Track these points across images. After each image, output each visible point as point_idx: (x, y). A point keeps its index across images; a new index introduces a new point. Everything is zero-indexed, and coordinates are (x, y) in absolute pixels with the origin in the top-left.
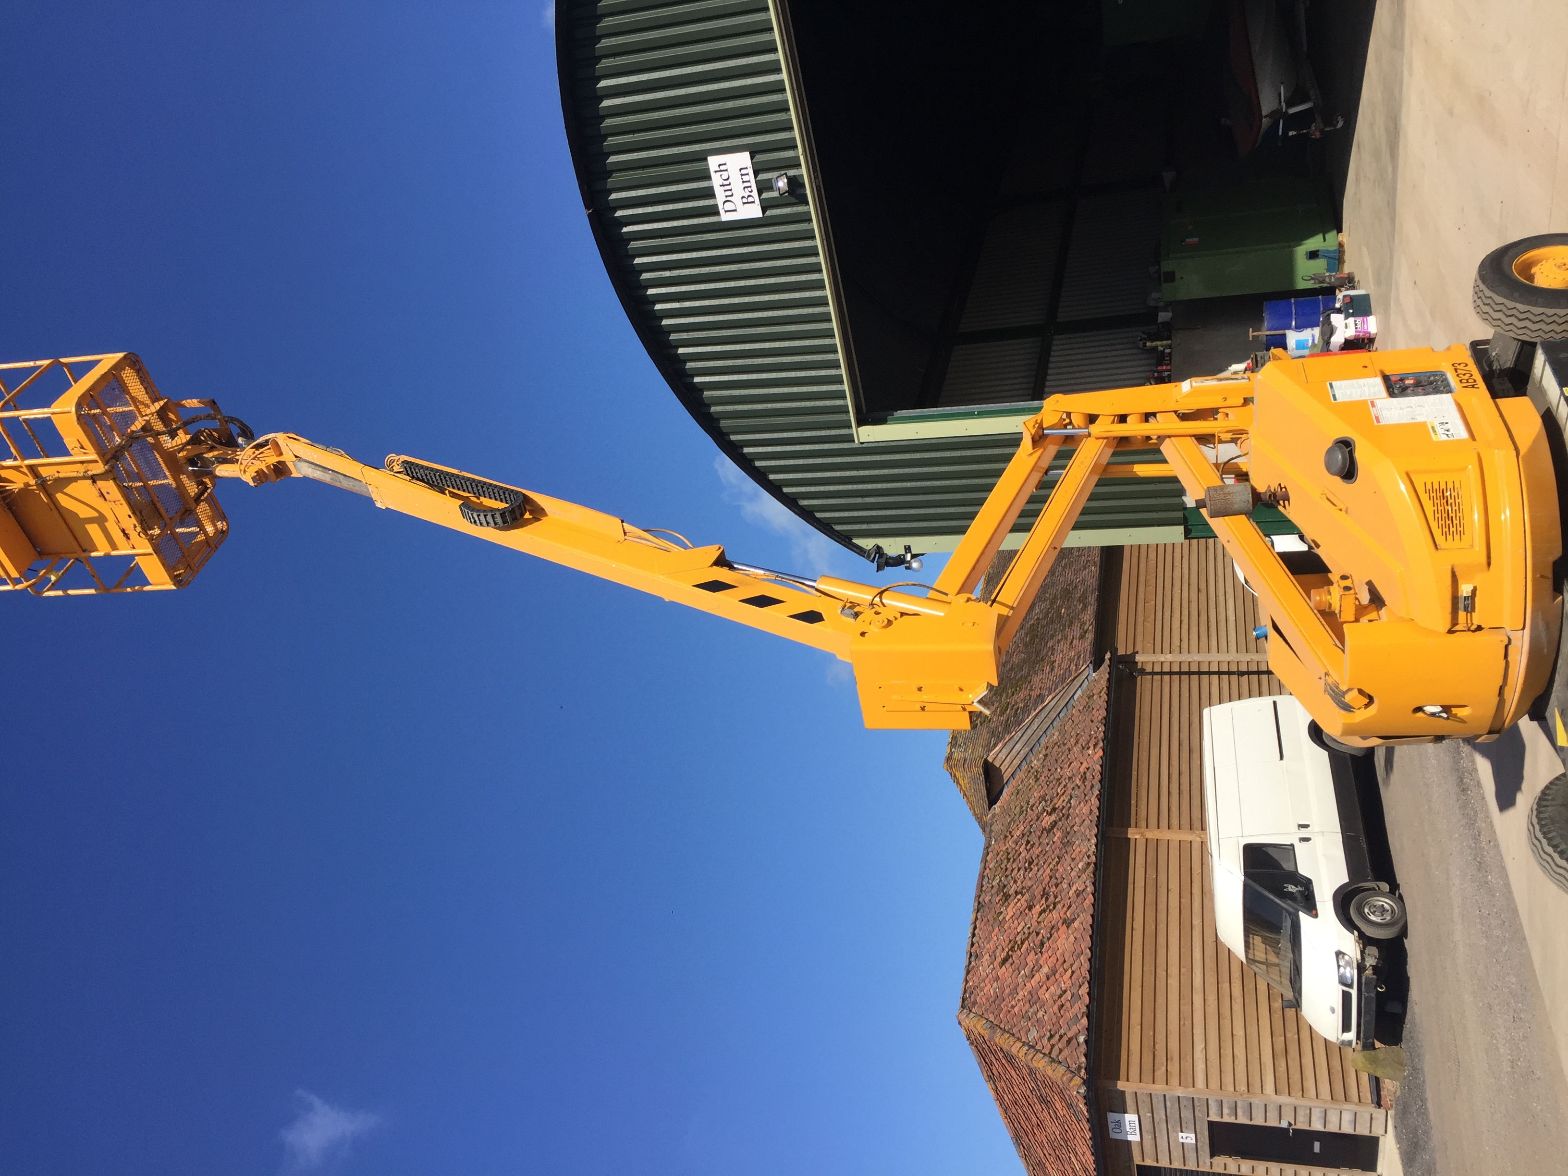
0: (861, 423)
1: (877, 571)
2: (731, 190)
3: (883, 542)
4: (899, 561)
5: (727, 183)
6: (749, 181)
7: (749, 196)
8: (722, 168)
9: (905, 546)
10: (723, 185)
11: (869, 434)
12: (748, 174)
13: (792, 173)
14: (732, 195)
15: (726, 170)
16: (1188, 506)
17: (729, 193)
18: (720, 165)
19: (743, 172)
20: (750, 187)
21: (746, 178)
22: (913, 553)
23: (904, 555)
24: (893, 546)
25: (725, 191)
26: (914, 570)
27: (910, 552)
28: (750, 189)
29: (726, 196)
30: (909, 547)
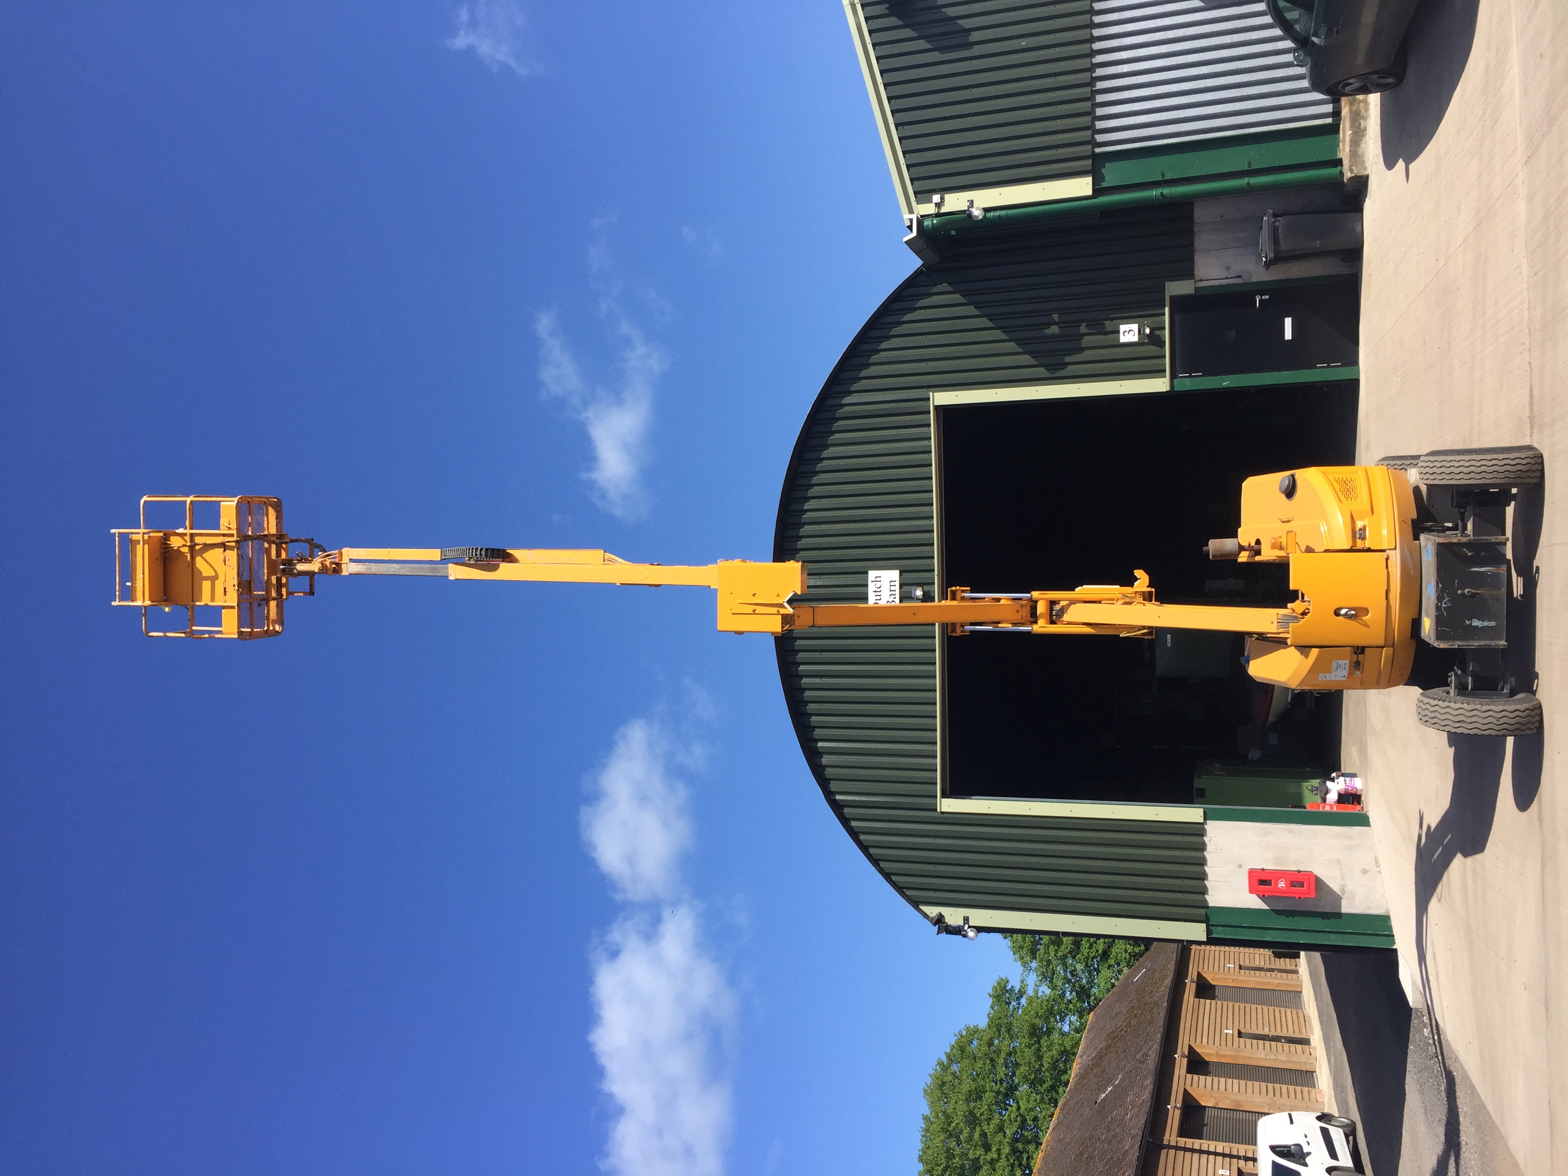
0: (944, 795)
1: (937, 934)
2: (880, 596)
3: (945, 911)
4: (957, 931)
5: (879, 590)
6: (895, 591)
7: (893, 601)
8: (878, 579)
9: (964, 917)
10: (876, 592)
11: (949, 805)
12: (895, 586)
13: (927, 588)
14: (880, 600)
15: (880, 581)
16: (1210, 905)
17: (878, 598)
18: (876, 577)
19: (892, 583)
20: (895, 595)
21: (893, 588)
22: (970, 925)
23: (962, 926)
24: (954, 916)
25: (876, 596)
26: (970, 939)
27: (968, 923)
28: (894, 596)
29: (876, 600)
30: (968, 918)
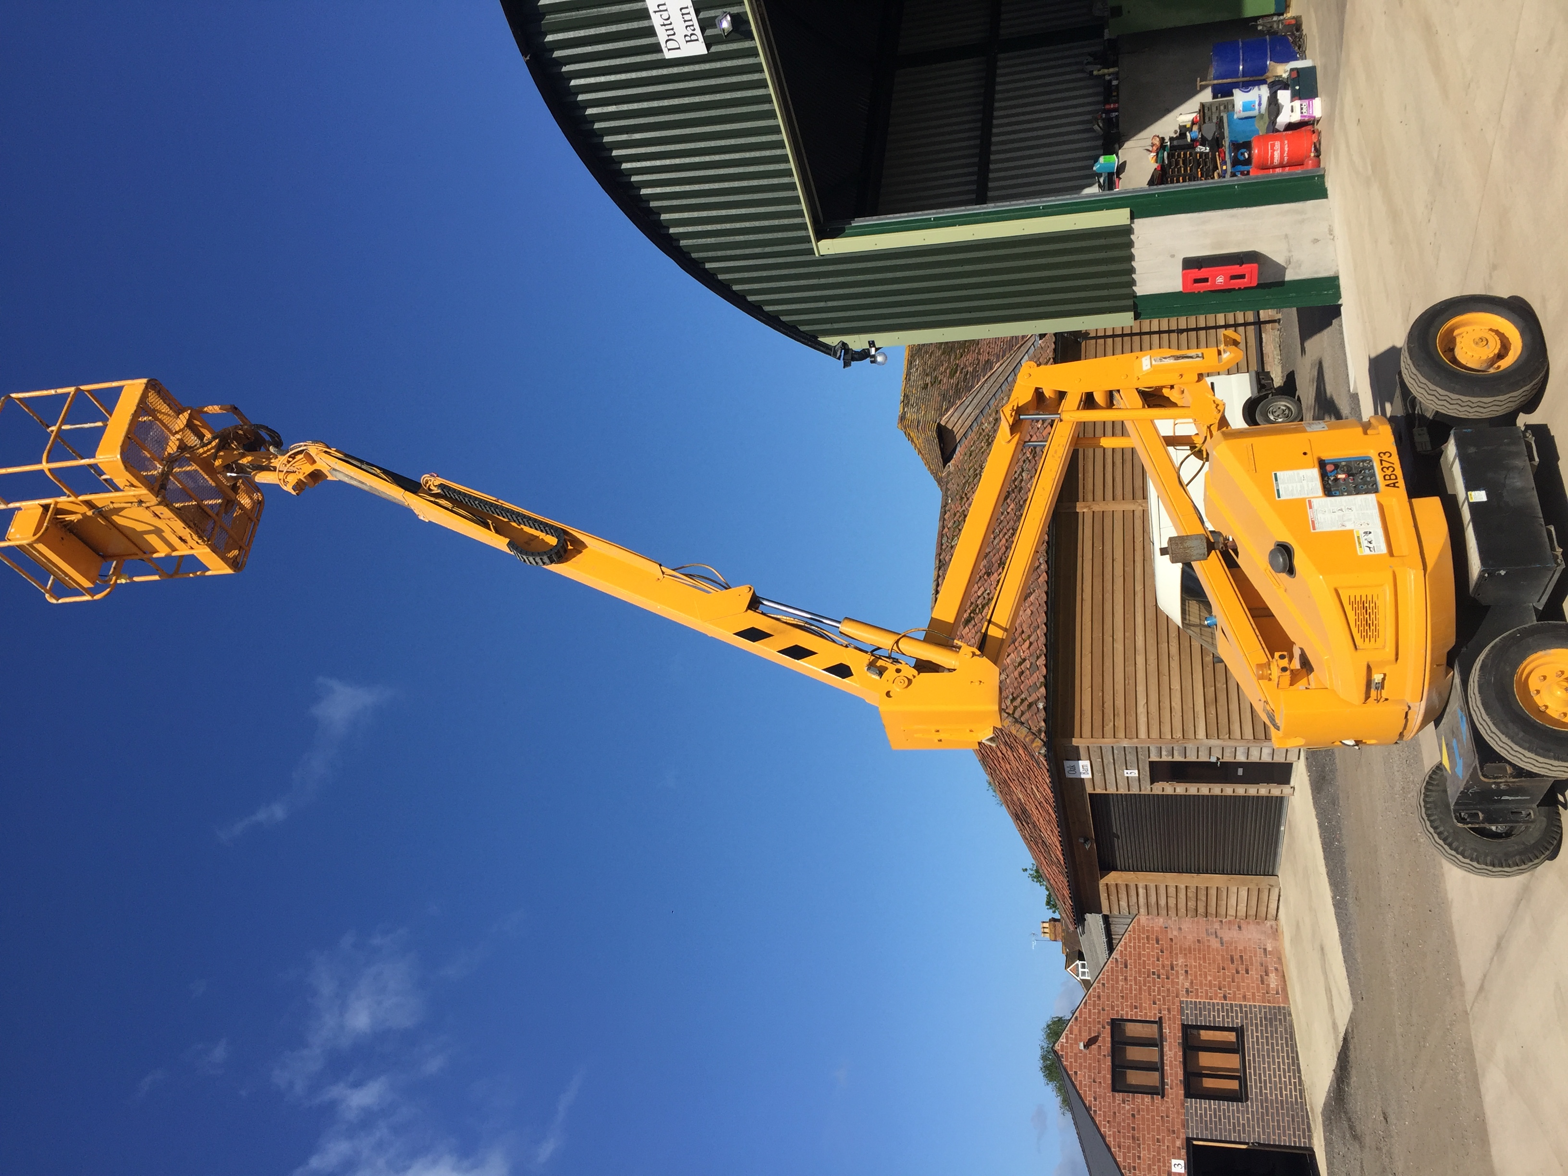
0: (820, 236)
1: (844, 367)
2: (672, 29)
3: (846, 339)
4: (864, 355)
5: (668, 22)
6: (691, 20)
7: (692, 35)
8: (661, 8)
9: (869, 342)
10: (665, 25)
11: (828, 247)
12: (689, 13)
13: (735, 10)
14: (674, 34)
15: (666, 10)
16: (1138, 295)
17: (671, 32)
18: (658, 6)
19: (684, 11)
20: (693, 25)
21: (687, 17)
22: (877, 347)
23: (868, 349)
24: (857, 342)
25: (667, 30)
26: (879, 364)
27: (874, 346)
28: (692, 28)
29: (668, 36)
30: (873, 342)
